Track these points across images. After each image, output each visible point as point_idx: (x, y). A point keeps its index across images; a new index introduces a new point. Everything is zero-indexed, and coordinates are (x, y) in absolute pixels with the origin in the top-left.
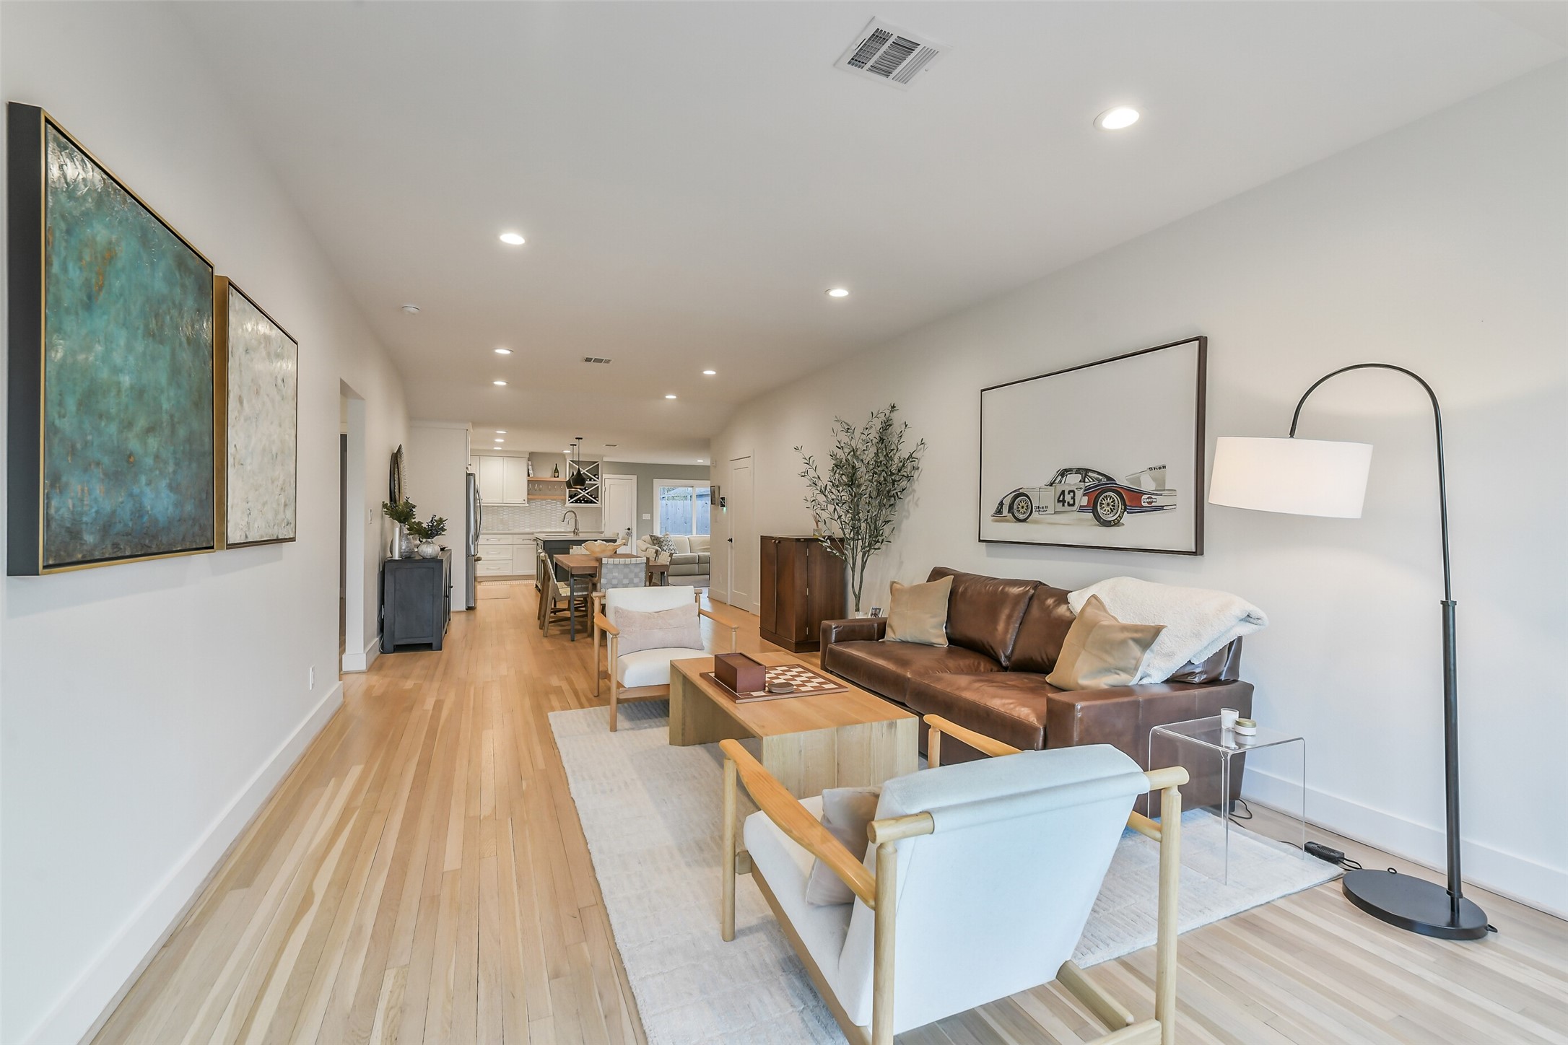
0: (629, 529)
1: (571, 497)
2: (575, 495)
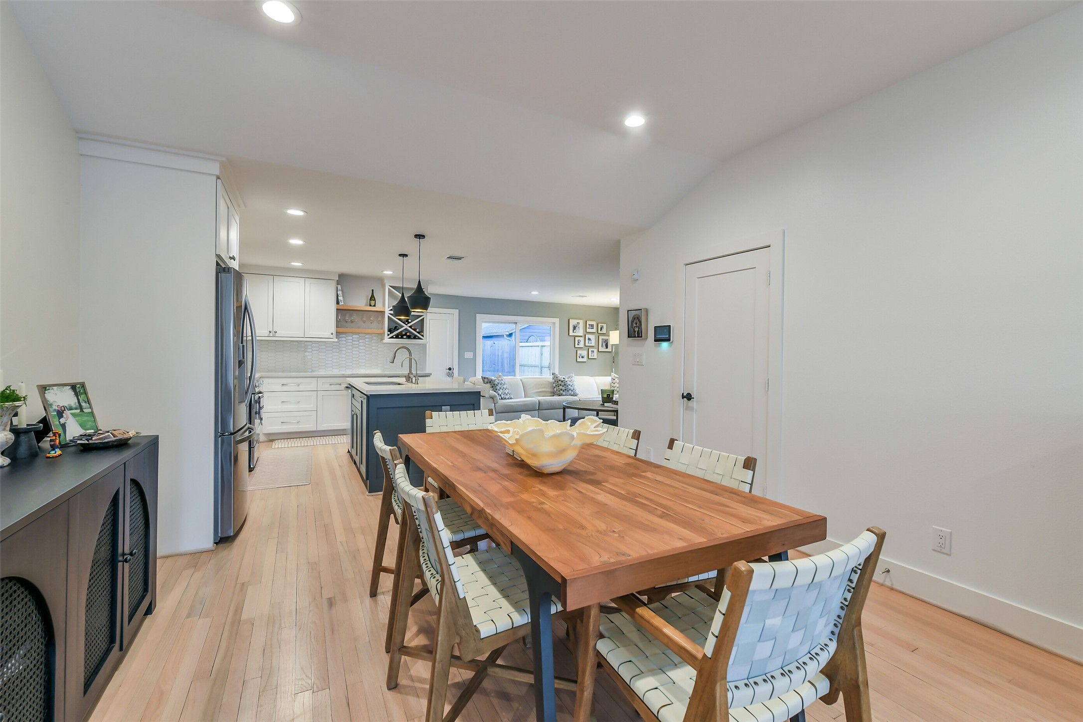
0: (450, 369)
1: (390, 331)
2: (396, 328)
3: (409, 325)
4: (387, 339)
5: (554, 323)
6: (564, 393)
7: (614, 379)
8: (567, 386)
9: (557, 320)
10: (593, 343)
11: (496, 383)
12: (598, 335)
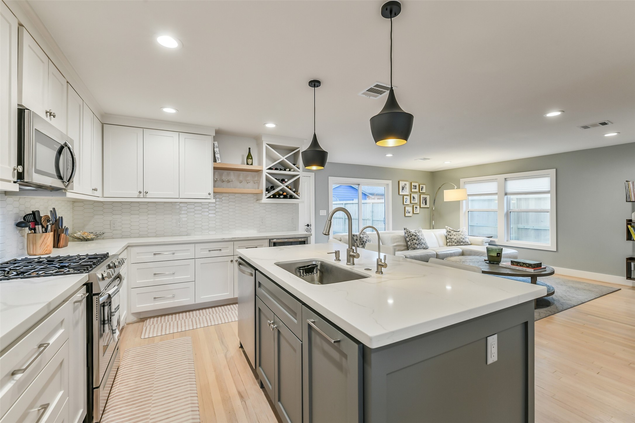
0: (308, 225)
1: (267, 190)
2: (273, 188)
3: (286, 184)
4: (265, 200)
5: (388, 185)
6: (418, 247)
7: (450, 232)
8: (420, 240)
9: (390, 182)
10: (416, 201)
11: (365, 240)
12: (419, 194)
